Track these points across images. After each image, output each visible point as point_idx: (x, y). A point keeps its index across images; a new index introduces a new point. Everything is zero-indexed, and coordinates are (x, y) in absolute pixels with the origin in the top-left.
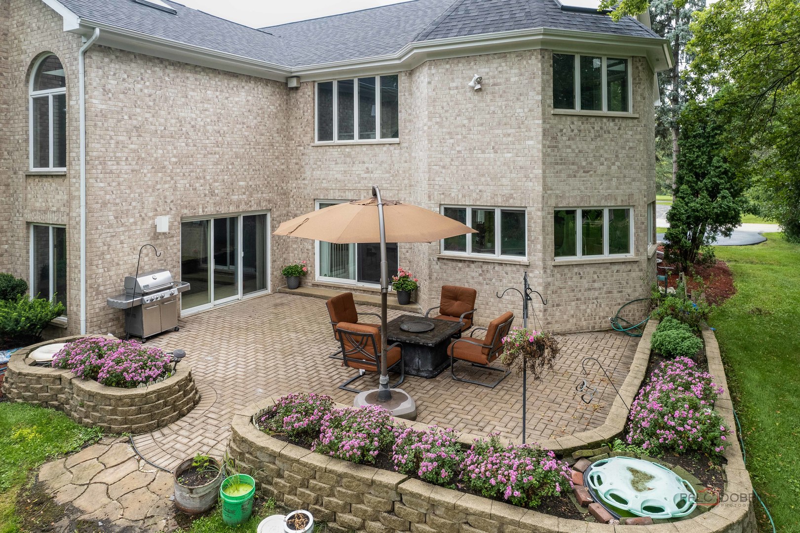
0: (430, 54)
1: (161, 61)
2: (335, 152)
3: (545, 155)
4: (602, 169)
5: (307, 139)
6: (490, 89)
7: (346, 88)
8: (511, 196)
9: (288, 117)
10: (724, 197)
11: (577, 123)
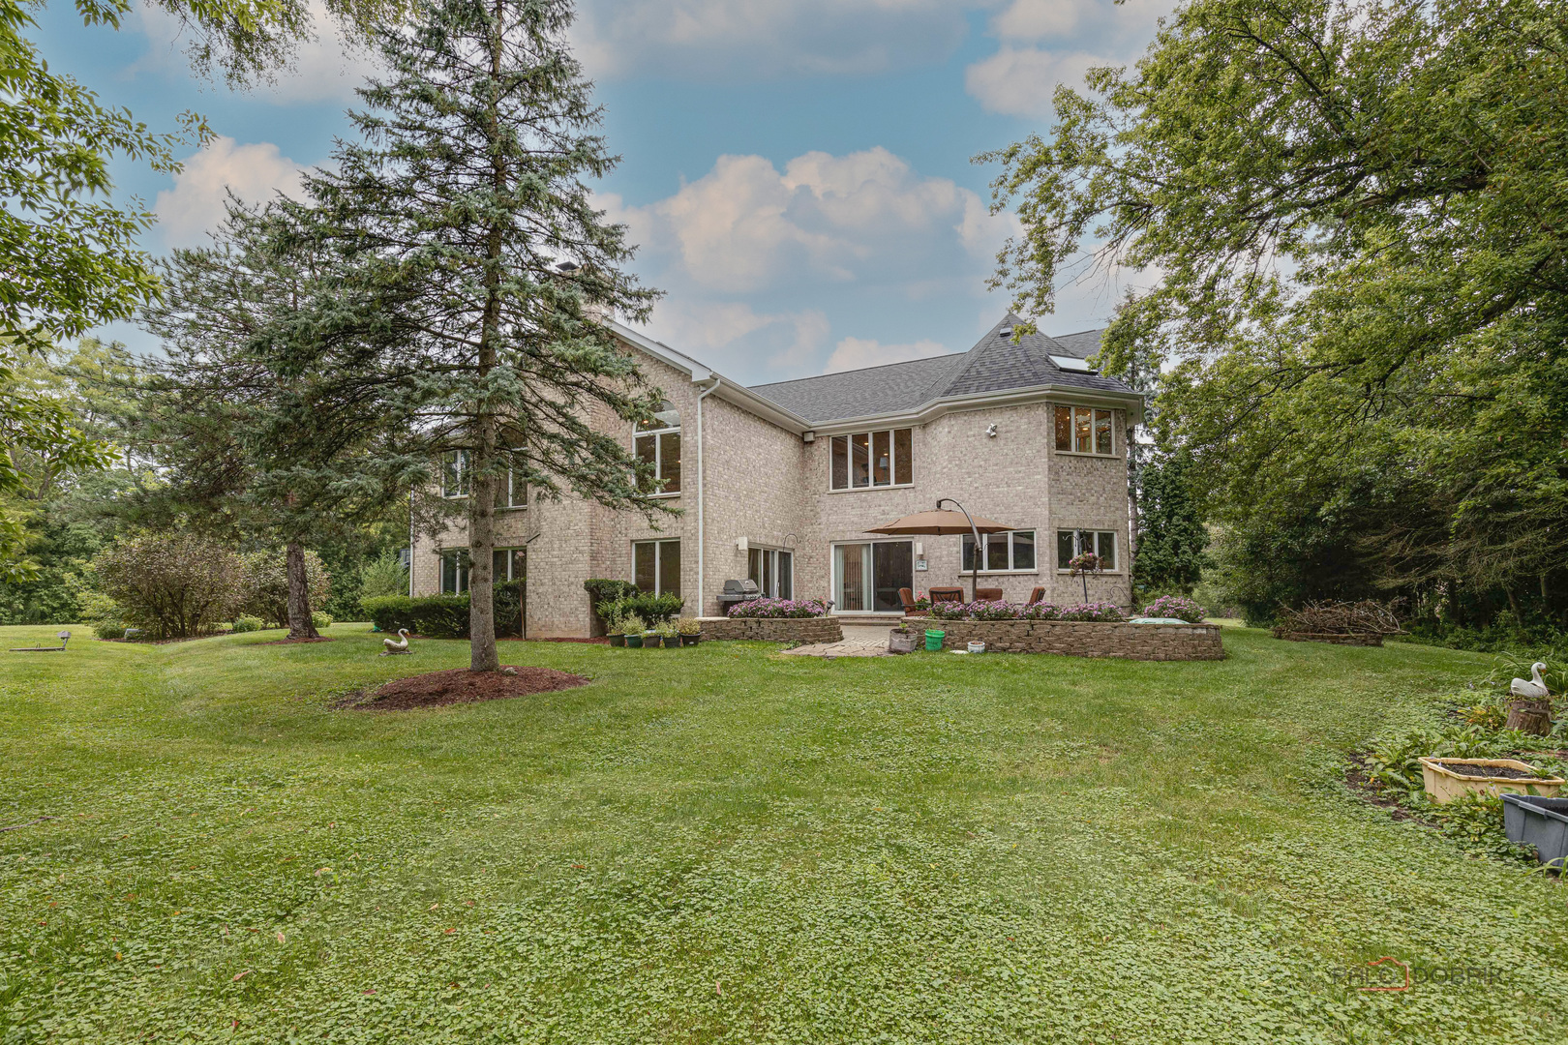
0: (949, 408)
1: (739, 408)
2: (851, 498)
3: (1051, 486)
4: (1093, 499)
5: (821, 489)
6: (1003, 435)
7: (860, 439)
8: (1023, 520)
9: (803, 468)
10: (1184, 552)
11: (1074, 461)
